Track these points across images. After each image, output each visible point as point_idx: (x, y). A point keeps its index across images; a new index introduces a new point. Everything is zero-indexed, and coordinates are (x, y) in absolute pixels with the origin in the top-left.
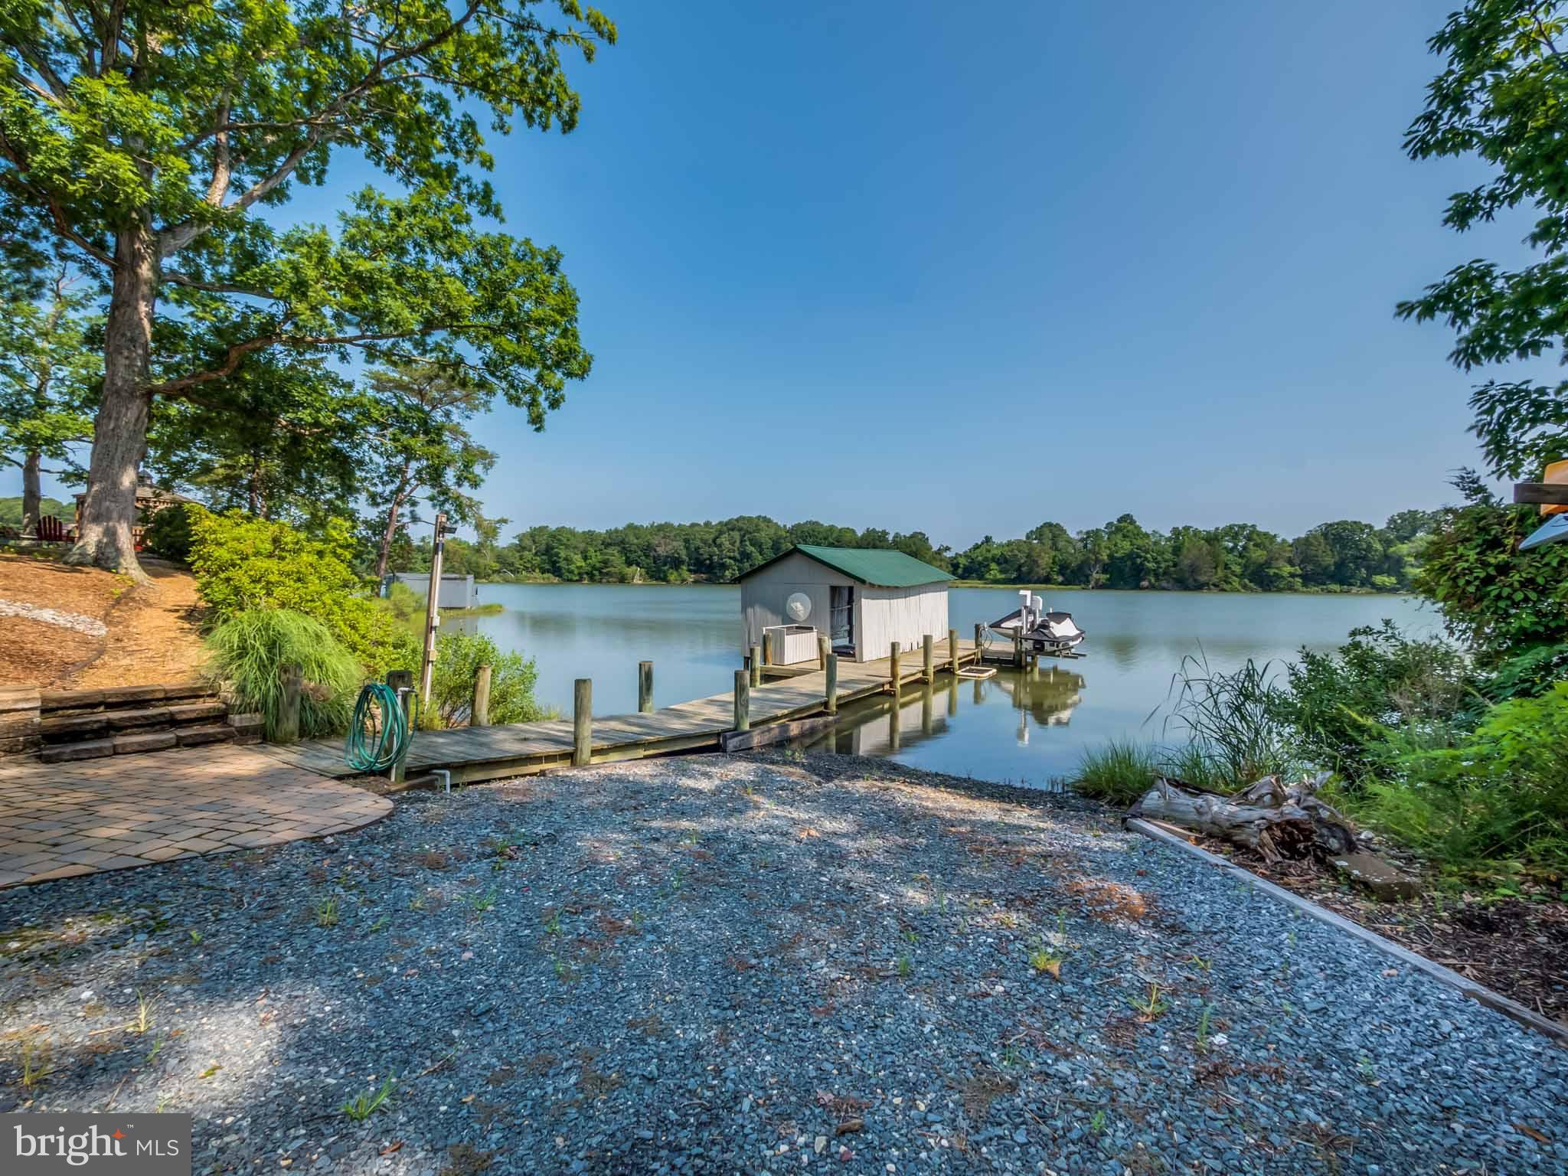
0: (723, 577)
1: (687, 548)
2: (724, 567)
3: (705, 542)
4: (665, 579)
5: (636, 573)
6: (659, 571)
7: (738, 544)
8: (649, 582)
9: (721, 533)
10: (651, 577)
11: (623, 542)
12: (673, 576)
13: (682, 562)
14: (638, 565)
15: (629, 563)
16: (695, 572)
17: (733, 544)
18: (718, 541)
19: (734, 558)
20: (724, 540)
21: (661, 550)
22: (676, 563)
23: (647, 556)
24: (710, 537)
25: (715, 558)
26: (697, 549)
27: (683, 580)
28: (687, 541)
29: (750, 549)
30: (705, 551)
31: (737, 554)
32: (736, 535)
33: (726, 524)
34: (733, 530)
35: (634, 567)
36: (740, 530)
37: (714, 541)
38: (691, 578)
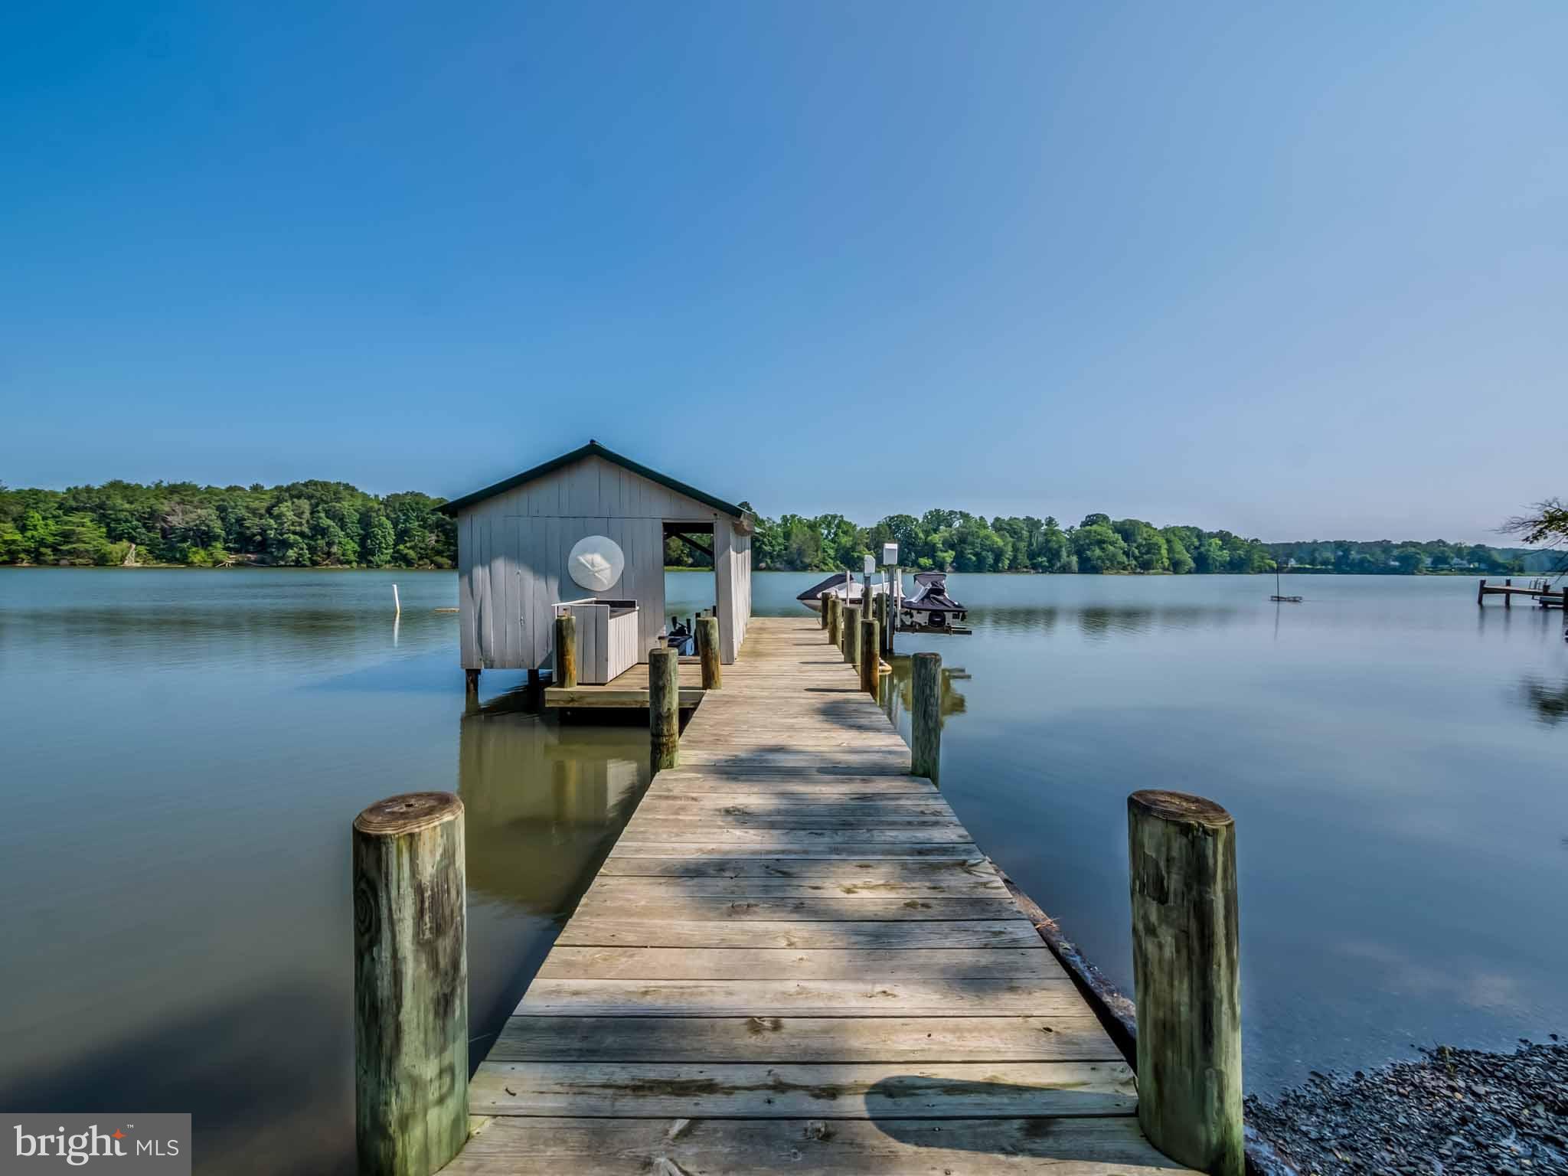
0: (283, 558)
1: (223, 519)
2: (285, 545)
3: (254, 512)
4: (185, 561)
5: (131, 554)
6: (172, 548)
7: (307, 515)
8: (153, 563)
9: (279, 501)
10: (157, 558)
11: (102, 506)
12: (198, 556)
13: (216, 538)
14: (132, 540)
15: (114, 537)
16: (237, 551)
17: (300, 515)
18: (276, 511)
19: (302, 534)
20: (286, 509)
21: (176, 521)
22: (204, 539)
23: (149, 529)
24: (261, 506)
25: (272, 533)
26: (240, 521)
27: (217, 563)
28: (221, 509)
29: (326, 522)
30: (252, 524)
31: (306, 530)
32: (305, 505)
33: (288, 489)
34: (299, 497)
35: (125, 544)
36: (310, 497)
37: (269, 510)
38: (230, 559)
